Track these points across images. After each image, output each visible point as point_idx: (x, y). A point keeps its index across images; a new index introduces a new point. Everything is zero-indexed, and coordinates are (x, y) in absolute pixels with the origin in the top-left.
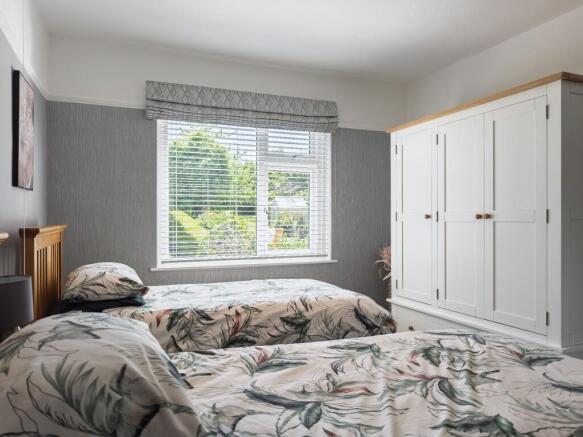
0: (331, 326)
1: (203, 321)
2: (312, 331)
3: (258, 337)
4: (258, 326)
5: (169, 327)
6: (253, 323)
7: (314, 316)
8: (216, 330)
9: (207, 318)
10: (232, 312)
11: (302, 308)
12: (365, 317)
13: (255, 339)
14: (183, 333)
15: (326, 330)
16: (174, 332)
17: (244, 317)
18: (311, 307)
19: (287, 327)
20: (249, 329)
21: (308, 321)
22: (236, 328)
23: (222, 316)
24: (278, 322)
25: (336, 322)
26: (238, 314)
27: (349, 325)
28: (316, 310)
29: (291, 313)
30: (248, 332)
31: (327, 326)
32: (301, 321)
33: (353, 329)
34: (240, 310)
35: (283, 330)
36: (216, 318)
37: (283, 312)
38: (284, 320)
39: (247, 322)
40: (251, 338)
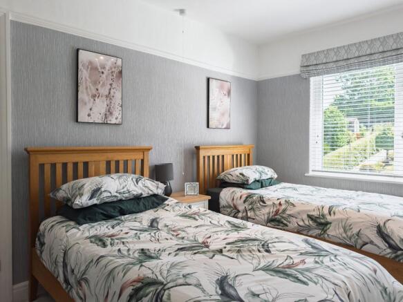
0: (349, 234)
1: (261, 203)
2: (332, 231)
3: (290, 222)
4: (290, 215)
5: (245, 202)
6: (288, 212)
7: (334, 220)
8: (265, 211)
9: (264, 202)
10: (277, 202)
11: (326, 211)
12: (389, 237)
13: (288, 224)
14: (250, 207)
15: (344, 235)
16: (246, 205)
17: (283, 207)
18: (334, 213)
19: (311, 222)
20: (284, 215)
21: (327, 224)
22: (277, 212)
23: (271, 203)
24: (305, 217)
25: (355, 231)
26: (280, 204)
27: (368, 238)
28: (338, 216)
29: (315, 214)
30: (283, 217)
31: (345, 231)
32: (323, 221)
33: (372, 242)
34: (283, 202)
35: (307, 223)
36: (268, 203)
37: (310, 211)
38: (310, 217)
39: (284, 211)
40: (285, 222)
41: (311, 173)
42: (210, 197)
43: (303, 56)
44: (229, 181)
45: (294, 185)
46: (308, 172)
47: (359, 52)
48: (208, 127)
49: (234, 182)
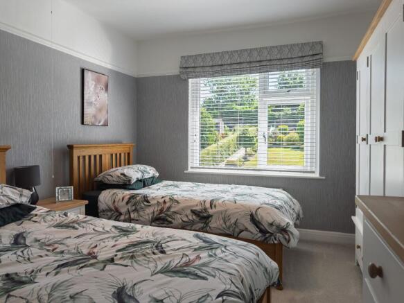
0: (228, 224)
1: (145, 203)
2: (214, 224)
3: (174, 219)
4: (174, 212)
5: (127, 203)
6: (172, 210)
7: (215, 213)
8: (149, 211)
9: (148, 202)
10: (162, 201)
11: (208, 205)
12: (260, 223)
13: (173, 221)
14: (134, 208)
15: (224, 226)
16: (129, 206)
17: (168, 205)
18: (215, 206)
19: (194, 217)
20: (169, 213)
21: (210, 216)
22: (161, 211)
23: (156, 202)
24: (189, 212)
25: (233, 221)
26: (165, 202)
27: (244, 225)
28: (218, 209)
29: (198, 208)
30: (167, 215)
31: (225, 222)
32: (205, 215)
33: (246, 229)
34: (167, 199)
35: (190, 218)
36: (152, 202)
37: (193, 206)
38: (193, 212)
39: (169, 208)
40: (170, 219)
41: (190, 170)
42: (87, 202)
43: (182, 57)
44: (108, 182)
45: (176, 183)
46: (187, 170)
47: (231, 59)
48: (83, 123)
49: (114, 183)
